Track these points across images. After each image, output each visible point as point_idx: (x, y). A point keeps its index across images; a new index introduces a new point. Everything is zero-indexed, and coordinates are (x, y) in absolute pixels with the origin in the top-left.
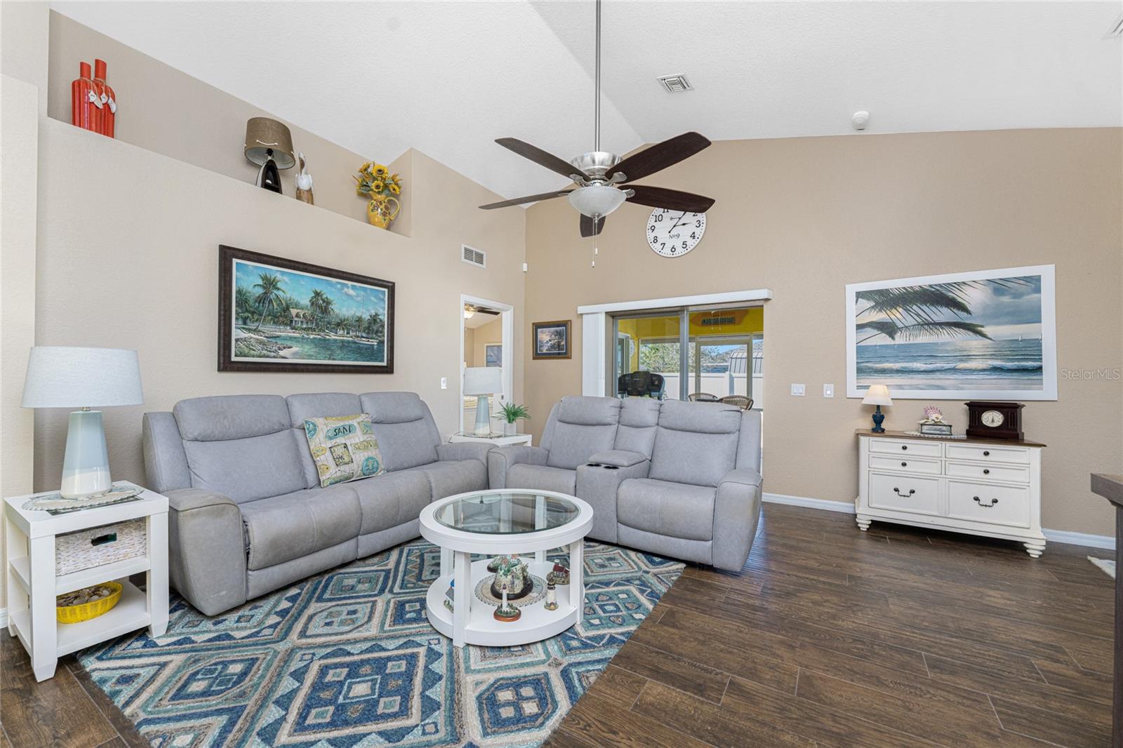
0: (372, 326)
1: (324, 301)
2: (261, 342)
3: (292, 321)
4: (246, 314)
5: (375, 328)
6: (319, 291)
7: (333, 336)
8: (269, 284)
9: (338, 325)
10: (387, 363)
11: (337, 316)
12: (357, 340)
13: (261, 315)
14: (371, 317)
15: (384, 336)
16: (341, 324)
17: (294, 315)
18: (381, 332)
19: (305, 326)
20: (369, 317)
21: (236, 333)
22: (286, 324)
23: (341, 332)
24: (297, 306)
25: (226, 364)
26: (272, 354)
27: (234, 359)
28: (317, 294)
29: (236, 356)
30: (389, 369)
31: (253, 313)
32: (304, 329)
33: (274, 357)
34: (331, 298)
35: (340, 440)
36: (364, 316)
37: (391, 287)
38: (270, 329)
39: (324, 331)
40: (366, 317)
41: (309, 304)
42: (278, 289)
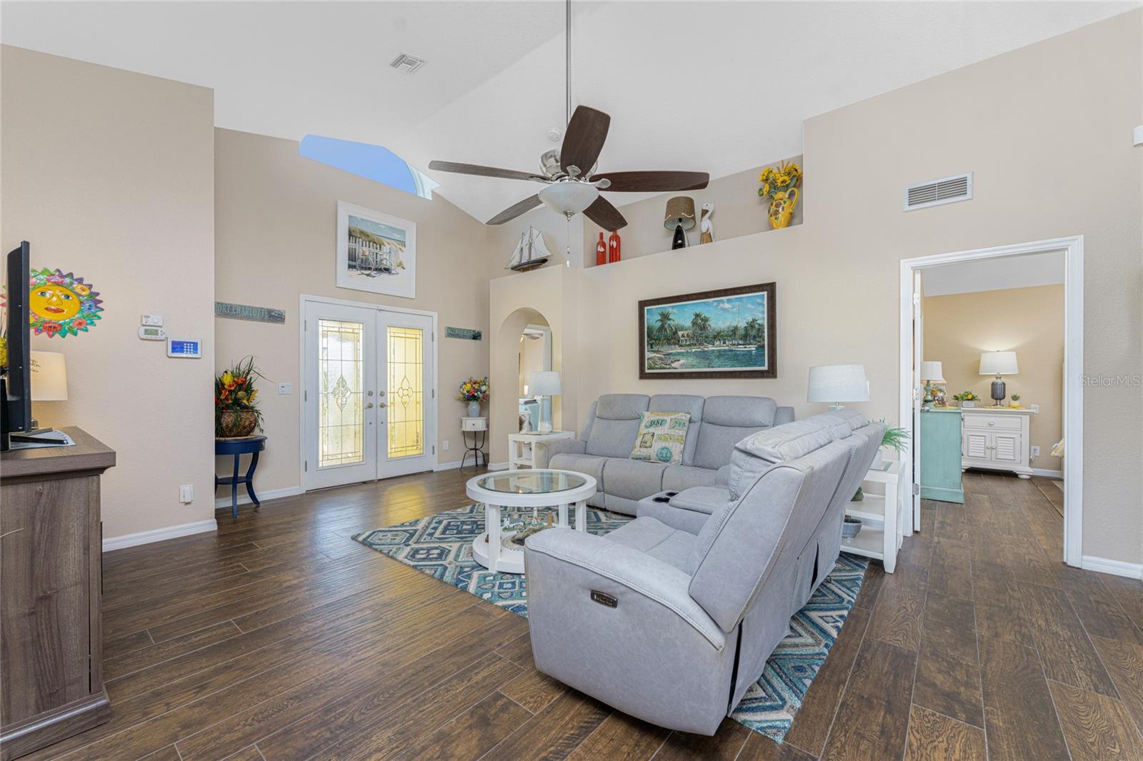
0: (750, 333)
1: (702, 320)
2: (661, 359)
3: (679, 341)
4: (653, 341)
5: (754, 333)
6: (698, 313)
7: (711, 348)
8: (665, 317)
9: (715, 337)
10: (769, 368)
11: (714, 330)
12: (733, 348)
13: (660, 340)
14: (747, 324)
15: (764, 340)
16: (718, 336)
17: (680, 336)
18: (760, 337)
19: (688, 343)
20: (746, 325)
21: (648, 355)
22: (675, 344)
23: (718, 343)
24: (682, 329)
25: (643, 375)
26: (668, 366)
27: (647, 371)
28: (697, 316)
29: (648, 369)
30: (771, 373)
31: (656, 340)
32: (688, 345)
33: (669, 368)
34: (707, 315)
35: (652, 430)
36: (739, 325)
37: (770, 288)
38: (667, 349)
39: (703, 345)
40: (742, 324)
41: (691, 325)
42: (670, 319)
